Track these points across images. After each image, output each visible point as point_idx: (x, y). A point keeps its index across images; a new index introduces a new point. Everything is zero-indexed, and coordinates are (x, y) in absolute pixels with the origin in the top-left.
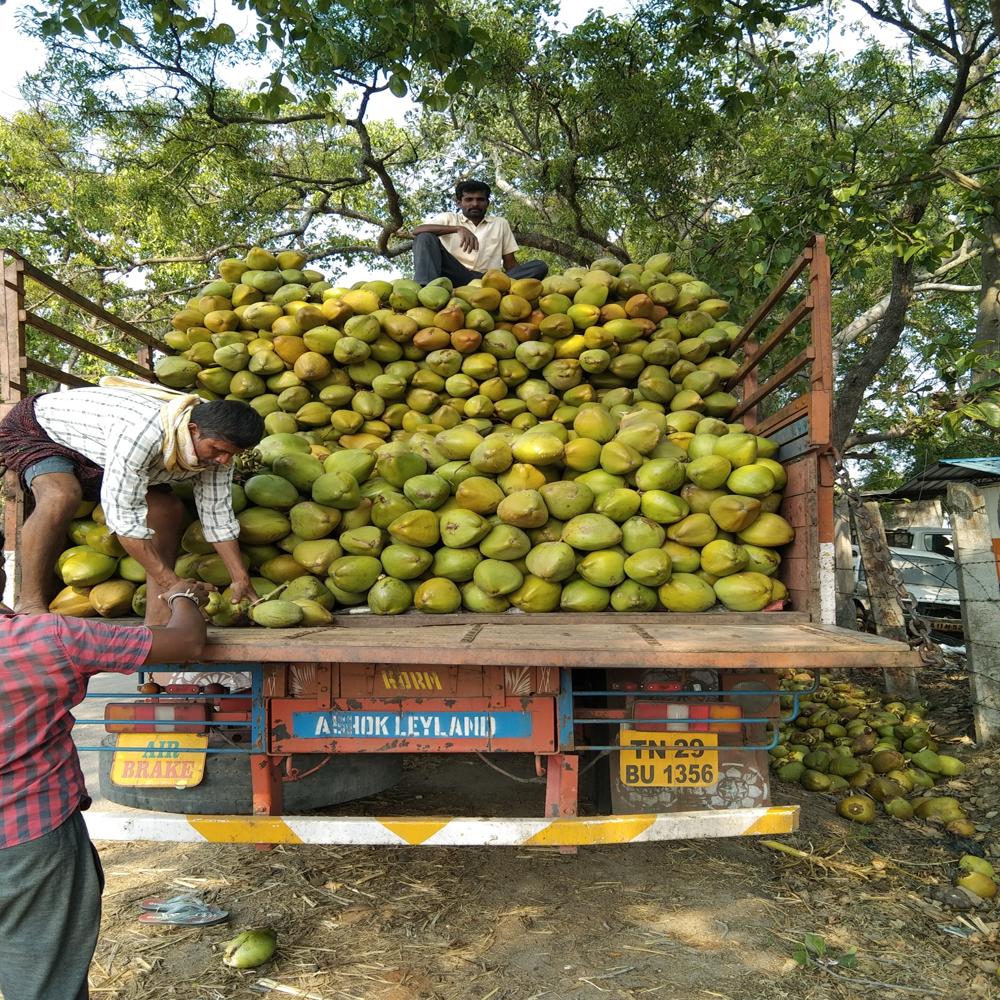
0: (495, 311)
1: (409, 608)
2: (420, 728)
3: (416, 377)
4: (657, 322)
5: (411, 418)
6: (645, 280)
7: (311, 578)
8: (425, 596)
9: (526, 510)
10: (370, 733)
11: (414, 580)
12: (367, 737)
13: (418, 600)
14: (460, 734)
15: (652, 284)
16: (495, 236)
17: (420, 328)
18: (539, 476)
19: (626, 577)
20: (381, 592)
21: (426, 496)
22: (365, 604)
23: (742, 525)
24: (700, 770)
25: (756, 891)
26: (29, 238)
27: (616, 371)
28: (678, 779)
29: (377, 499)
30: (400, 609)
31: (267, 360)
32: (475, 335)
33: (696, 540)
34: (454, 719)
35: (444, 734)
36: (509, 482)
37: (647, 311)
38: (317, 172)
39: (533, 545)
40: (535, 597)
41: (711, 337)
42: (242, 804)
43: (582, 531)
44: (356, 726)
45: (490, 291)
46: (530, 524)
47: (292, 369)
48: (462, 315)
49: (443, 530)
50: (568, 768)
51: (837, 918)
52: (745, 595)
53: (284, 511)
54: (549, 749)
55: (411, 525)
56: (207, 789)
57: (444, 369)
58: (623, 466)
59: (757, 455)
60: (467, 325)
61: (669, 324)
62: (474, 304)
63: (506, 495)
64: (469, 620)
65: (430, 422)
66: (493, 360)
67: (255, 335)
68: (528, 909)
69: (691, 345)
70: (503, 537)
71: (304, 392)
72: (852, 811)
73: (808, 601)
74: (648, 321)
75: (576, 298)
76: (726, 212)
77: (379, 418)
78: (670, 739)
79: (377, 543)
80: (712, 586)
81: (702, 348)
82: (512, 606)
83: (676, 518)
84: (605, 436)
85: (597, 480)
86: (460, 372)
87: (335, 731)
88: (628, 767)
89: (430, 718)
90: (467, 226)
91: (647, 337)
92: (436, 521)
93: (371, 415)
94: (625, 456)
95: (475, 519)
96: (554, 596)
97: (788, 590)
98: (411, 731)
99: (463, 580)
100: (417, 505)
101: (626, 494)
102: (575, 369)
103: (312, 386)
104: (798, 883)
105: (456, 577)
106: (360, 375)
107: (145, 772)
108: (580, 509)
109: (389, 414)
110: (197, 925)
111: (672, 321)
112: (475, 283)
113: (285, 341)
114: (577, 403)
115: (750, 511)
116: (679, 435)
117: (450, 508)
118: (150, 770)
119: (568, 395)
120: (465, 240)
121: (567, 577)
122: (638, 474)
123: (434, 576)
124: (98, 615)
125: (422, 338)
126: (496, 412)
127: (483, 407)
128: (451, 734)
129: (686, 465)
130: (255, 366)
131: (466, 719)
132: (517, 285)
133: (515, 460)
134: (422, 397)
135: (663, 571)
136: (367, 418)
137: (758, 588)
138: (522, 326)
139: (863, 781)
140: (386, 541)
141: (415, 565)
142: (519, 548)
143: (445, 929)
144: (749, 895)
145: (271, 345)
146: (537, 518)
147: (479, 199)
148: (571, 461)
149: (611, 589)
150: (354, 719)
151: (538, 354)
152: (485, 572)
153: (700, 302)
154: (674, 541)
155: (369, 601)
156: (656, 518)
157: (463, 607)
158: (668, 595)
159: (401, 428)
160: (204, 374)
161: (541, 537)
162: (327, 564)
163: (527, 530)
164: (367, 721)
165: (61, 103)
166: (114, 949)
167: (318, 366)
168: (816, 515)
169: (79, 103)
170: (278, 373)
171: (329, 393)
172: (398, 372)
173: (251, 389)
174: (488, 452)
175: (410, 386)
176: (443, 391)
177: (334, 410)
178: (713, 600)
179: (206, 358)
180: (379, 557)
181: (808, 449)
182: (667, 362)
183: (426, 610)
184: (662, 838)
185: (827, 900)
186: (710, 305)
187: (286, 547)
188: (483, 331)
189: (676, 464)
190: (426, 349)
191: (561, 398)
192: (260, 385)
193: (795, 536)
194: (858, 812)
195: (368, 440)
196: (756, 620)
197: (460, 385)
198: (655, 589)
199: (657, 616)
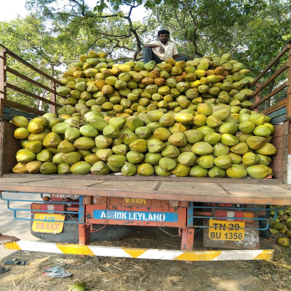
0: (170, 72)
1: (135, 174)
2: (138, 217)
3: (142, 94)
4: (225, 76)
5: (140, 108)
6: (221, 62)
7: (102, 162)
8: (141, 170)
9: (179, 140)
10: (120, 218)
11: (137, 164)
12: (119, 219)
13: (139, 171)
14: (152, 220)
15: (223, 64)
16: (171, 48)
17: (144, 77)
18: (184, 128)
19: (214, 165)
20: (126, 168)
21: (143, 134)
22: (120, 171)
23: (258, 147)
24: (238, 235)
25: (252, 274)
26: (32, 56)
27: (211, 92)
28: (229, 238)
29: (126, 135)
30: (133, 174)
31: (93, 88)
32: (162, 80)
33: (241, 152)
34: (150, 214)
35: (146, 219)
36: (173, 129)
37: (221, 73)
38: (115, 33)
39: (181, 153)
40: (181, 171)
41: (244, 81)
42: (76, 240)
43: (199, 148)
44: (115, 215)
45: (168, 65)
46: (180, 145)
47: (101, 91)
48: (158, 73)
49: (148, 146)
50: (190, 233)
51: (282, 286)
52: (258, 173)
53: (93, 138)
54: (183, 226)
55: (137, 144)
56: (64, 234)
57: (151, 91)
58: (215, 124)
59: (265, 122)
60: (160, 76)
61: (229, 77)
62: (163, 69)
63: (172, 134)
64: (156, 179)
65: (146, 109)
66: (168, 88)
67: (89, 79)
68: (173, 277)
69: (237, 84)
70: (170, 150)
71: (104, 98)
72: (282, 242)
73: (282, 176)
74: (222, 76)
75: (197, 68)
76: (241, 49)
77: (129, 108)
78: (227, 223)
79: (125, 150)
80: (246, 169)
81: (240, 85)
82: (172, 174)
83: (234, 144)
84: (209, 114)
85: (205, 130)
86: (157, 92)
87: (108, 217)
88: (212, 233)
89: (141, 214)
90: (161, 45)
91: (221, 81)
92: (146, 143)
93: (126, 106)
94: (216, 121)
95: (160, 143)
96: (187, 171)
97: (273, 171)
98: (134, 218)
99: (155, 164)
100: (140, 137)
101: (215, 135)
102: (197, 92)
103: (107, 96)
104: (267, 271)
105: (152, 163)
106: (123, 93)
107: (43, 227)
108: (198, 140)
109: (133, 106)
110: (61, 278)
111: (230, 76)
112: (163, 63)
113: (99, 81)
114: (197, 103)
115: (262, 142)
116: (234, 114)
117: (151, 139)
118: (45, 226)
119: (193, 101)
120: (161, 50)
121: (193, 164)
122: (220, 127)
123: (145, 163)
124: (29, 173)
125: (144, 80)
126: (168, 106)
127: (164, 104)
128: (149, 219)
129: (238, 125)
130: (89, 89)
131: (154, 215)
132: (177, 63)
133: (175, 122)
134: (144, 101)
135: (229, 164)
136: (125, 108)
137: (263, 170)
138: (179, 77)
139: (284, 231)
140: (128, 150)
141: (138, 158)
142: (176, 154)
143: (144, 284)
144: (250, 275)
145: (94, 83)
146: (183, 143)
147: (165, 36)
148: (196, 123)
149: (208, 169)
150: (114, 213)
151: (184, 86)
152: (163, 162)
153: (240, 70)
154: (233, 152)
155: (122, 171)
156: (227, 144)
157: (155, 174)
158: (230, 172)
159: (136, 111)
160: (72, 92)
161: (184, 150)
162: (107, 157)
163: (178, 147)
164: (119, 214)
165: (37, 11)
166: (32, 286)
167: (109, 90)
168: (287, 144)
169: (43, 11)
170: (96, 92)
171: (112, 99)
172: (136, 92)
173: (87, 97)
174: (166, 119)
175: (140, 97)
176: (151, 99)
177: (114, 105)
178: (246, 174)
179: (73, 87)
180: (125, 156)
181: (286, 119)
182: (228, 90)
183: (141, 175)
184: (223, 260)
185: (278, 278)
186: (244, 71)
187: (94, 151)
188: (165, 78)
189: (235, 124)
190: (146, 85)
191: (191, 102)
192: (90, 96)
193: (277, 152)
194: (284, 243)
195: (125, 115)
196: (262, 182)
197: (157, 97)
198: (225, 170)
199: (225, 180)
